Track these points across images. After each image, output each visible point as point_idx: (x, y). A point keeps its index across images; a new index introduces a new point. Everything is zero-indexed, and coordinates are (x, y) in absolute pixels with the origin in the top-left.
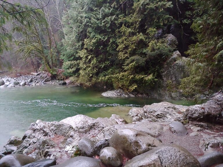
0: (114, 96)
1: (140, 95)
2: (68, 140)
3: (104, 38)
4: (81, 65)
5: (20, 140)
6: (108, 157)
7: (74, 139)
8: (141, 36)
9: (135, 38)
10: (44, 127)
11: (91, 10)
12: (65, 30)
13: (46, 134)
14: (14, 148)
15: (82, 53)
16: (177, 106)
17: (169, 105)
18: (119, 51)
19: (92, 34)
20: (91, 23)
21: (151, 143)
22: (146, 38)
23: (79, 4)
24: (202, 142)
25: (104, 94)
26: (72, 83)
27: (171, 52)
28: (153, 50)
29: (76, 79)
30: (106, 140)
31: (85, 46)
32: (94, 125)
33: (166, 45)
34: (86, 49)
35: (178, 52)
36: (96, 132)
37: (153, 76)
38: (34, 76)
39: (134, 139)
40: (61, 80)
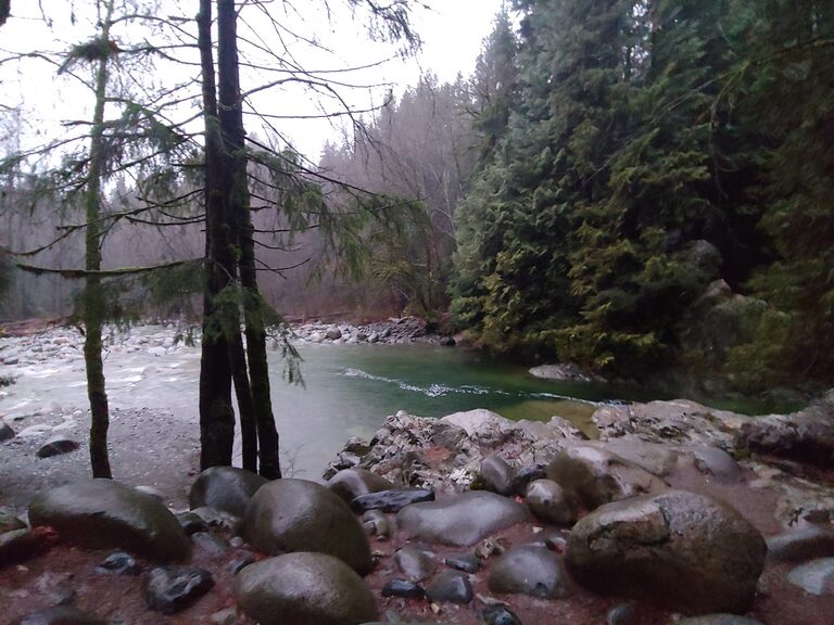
0: (558, 377)
2: (458, 456)
3: (540, 251)
4: (487, 306)
5: (368, 445)
6: (542, 500)
7: (469, 456)
8: (626, 246)
9: (611, 249)
10: (412, 426)
11: (514, 193)
12: (458, 235)
13: (414, 441)
14: (356, 460)
15: (491, 282)
16: (717, 413)
17: (697, 407)
18: (573, 278)
19: (514, 243)
20: (512, 219)
21: (644, 485)
22: (639, 251)
23: (491, 184)
24: (782, 505)
25: (536, 372)
26: (466, 342)
27: (704, 283)
28: (656, 276)
29: (475, 334)
30: (540, 467)
31: (498, 267)
32: (512, 433)
33: (689, 265)
34: (500, 273)
35: (723, 283)
36: (517, 448)
37: (655, 337)
38: (393, 326)
39: (603, 470)
40: (446, 335)
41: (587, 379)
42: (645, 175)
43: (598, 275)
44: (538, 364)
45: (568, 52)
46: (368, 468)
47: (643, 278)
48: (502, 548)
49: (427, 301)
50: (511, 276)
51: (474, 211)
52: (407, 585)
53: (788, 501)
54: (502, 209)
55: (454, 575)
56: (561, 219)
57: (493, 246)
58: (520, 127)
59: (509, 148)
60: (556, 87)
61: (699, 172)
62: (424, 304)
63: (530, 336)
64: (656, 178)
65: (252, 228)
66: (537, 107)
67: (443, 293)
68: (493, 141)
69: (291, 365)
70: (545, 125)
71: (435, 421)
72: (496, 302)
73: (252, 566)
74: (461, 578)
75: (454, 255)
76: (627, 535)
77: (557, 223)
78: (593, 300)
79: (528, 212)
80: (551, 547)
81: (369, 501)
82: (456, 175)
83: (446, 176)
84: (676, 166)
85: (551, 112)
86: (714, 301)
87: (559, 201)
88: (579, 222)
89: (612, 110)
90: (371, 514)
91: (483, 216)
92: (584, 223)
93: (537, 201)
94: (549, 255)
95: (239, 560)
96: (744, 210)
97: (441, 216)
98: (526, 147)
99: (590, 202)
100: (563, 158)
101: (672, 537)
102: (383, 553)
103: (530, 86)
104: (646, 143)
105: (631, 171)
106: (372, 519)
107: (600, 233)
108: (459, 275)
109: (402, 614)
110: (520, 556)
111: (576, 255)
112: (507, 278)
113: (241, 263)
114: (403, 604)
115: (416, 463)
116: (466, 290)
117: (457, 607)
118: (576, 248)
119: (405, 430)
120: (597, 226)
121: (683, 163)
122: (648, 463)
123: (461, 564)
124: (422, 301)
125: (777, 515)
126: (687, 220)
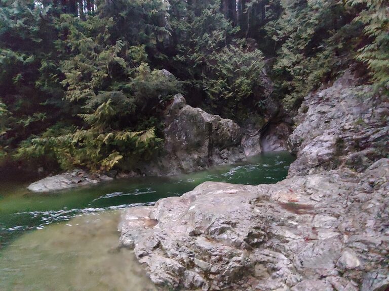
1: (123, 176)
25: (36, 187)
35: (181, 96)
43: (94, 80)
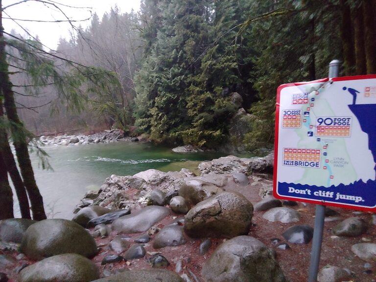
0: (184, 151)
2: (142, 192)
3: (174, 97)
4: (152, 122)
5: (97, 193)
6: (176, 205)
7: (146, 191)
8: (208, 95)
9: (203, 96)
10: (119, 181)
11: (161, 70)
12: (136, 89)
13: (120, 188)
14: (91, 201)
15: (153, 111)
16: (242, 159)
17: (235, 158)
18: (188, 109)
19: (163, 93)
20: (161, 82)
21: (215, 191)
22: (214, 97)
23: (150, 65)
24: (261, 190)
25: (175, 150)
26: (144, 139)
27: (237, 109)
28: (220, 107)
29: (148, 135)
30: (176, 191)
31: (156, 104)
32: (165, 178)
33: (232, 102)
34: (157, 107)
35: (243, 109)
36: (167, 184)
37: (221, 132)
38: (107, 134)
39: (200, 188)
40: (134, 137)
41: (196, 151)
42: (215, 65)
43: (198, 107)
44: (175, 146)
45: (182, 5)
46: (98, 204)
47: (215, 108)
48: (159, 229)
49: (123, 121)
50: (162, 108)
51: (143, 77)
52: (114, 257)
53: (263, 189)
54: (156, 77)
55: (137, 247)
56: (182, 83)
57: (153, 94)
58: (162, 38)
59: (158, 48)
60: (177, 21)
61: (234, 65)
62: (122, 123)
63: (172, 134)
64: (218, 66)
65: (11, 85)
66: (169, 30)
67: (131, 117)
68: (150, 44)
69: (43, 160)
70: (174, 39)
71: (130, 177)
72: (156, 120)
73: (27, 268)
74: (140, 247)
75: (135, 99)
76: (206, 214)
77: (180, 83)
78: (197, 118)
79: (168, 79)
80: (180, 224)
81: (97, 221)
82: (134, 60)
83: (129, 60)
84: (226, 62)
85: (176, 33)
86: (240, 116)
87: (181, 74)
88: (190, 83)
89: (201, 35)
90: (98, 226)
91: (147, 81)
92: (192, 84)
93: (172, 74)
94: (178, 98)
95: (20, 266)
96: (249, 80)
97: (127, 80)
98: (165, 48)
99: (194, 75)
100: (182, 55)
101: (222, 211)
102: (103, 244)
103: (165, 19)
104: (214, 51)
105: (209, 62)
106: (99, 229)
107: (198, 89)
108: (138, 108)
109: (112, 270)
110: (166, 231)
111: (189, 98)
112: (160, 109)
113: (6, 104)
114: (112, 266)
115: (122, 198)
116: (142, 115)
117: (139, 260)
118: (189, 95)
119: (116, 183)
120: (197, 86)
121: (228, 60)
122: (217, 183)
123: (141, 240)
124: (121, 121)
125: (259, 194)
126: (230, 84)
